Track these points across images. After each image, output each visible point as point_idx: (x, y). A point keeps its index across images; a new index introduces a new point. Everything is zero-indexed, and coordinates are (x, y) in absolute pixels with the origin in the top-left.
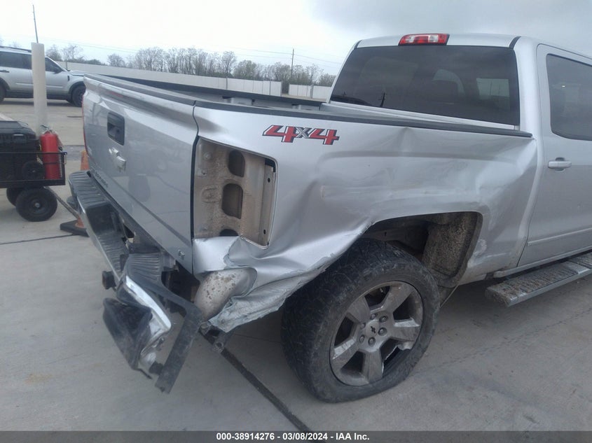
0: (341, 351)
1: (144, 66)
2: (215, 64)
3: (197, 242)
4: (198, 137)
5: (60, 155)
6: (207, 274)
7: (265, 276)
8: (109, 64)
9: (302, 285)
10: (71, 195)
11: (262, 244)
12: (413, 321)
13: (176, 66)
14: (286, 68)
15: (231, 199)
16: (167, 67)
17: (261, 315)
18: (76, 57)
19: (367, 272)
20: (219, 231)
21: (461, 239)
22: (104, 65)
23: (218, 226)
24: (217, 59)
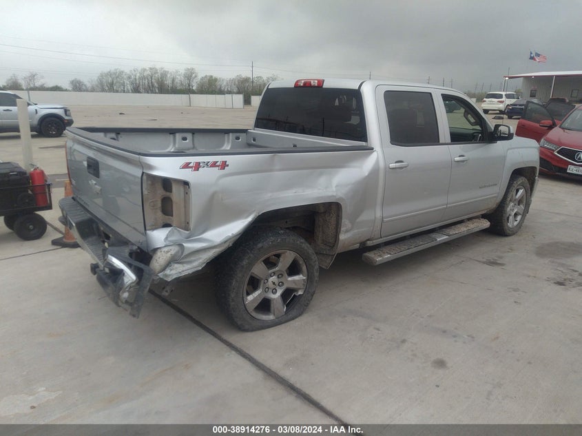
0: (252, 298)
1: (107, 88)
2: (177, 81)
3: (148, 232)
4: (143, 173)
5: (46, 186)
6: (156, 250)
7: (189, 248)
8: (70, 89)
9: (216, 255)
10: (61, 215)
11: (187, 230)
12: (301, 276)
13: (139, 86)
14: (247, 80)
15: (166, 206)
16: (129, 87)
17: (190, 272)
18: (38, 84)
19: (260, 245)
20: (162, 225)
21: (333, 220)
22: (66, 90)
23: (161, 222)
24: (180, 75)
